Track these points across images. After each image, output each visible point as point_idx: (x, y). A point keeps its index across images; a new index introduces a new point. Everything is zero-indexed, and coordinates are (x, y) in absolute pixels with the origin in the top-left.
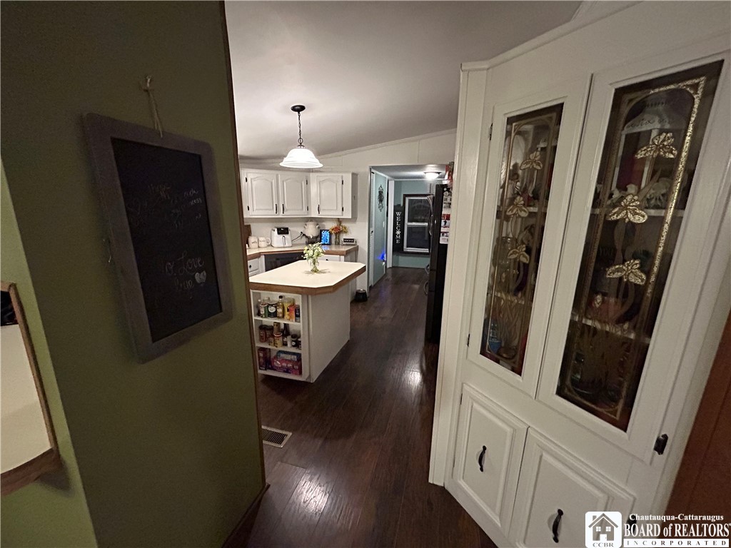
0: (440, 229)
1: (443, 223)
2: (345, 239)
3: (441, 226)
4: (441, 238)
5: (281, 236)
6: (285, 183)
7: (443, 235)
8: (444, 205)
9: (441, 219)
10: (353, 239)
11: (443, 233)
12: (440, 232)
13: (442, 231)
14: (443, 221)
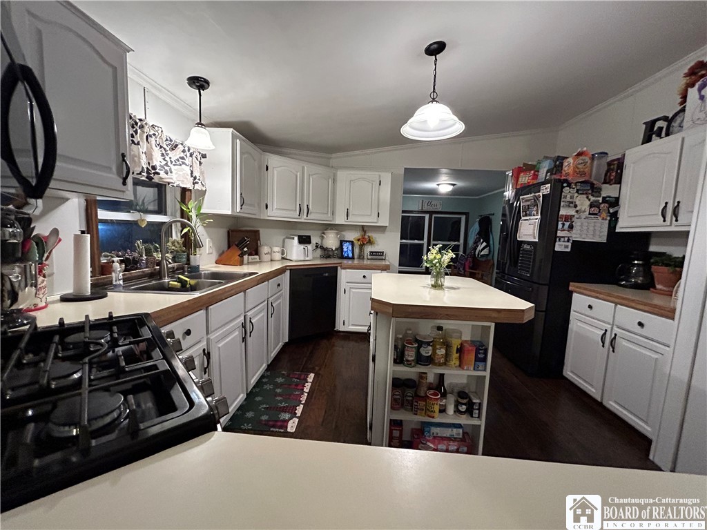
0: (556, 233)
1: (560, 226)
2: (371, 252)
3: (557, 230)
4: (557, 243)
5: (302, 247)
6: (311, 179)
7: (559, 240)
8: (562, 204)
9: (558, 221)
10: (383, 253)
11: (560, 238)
12: (556, 237)
13: (558, 235)
14: (560, 223)
